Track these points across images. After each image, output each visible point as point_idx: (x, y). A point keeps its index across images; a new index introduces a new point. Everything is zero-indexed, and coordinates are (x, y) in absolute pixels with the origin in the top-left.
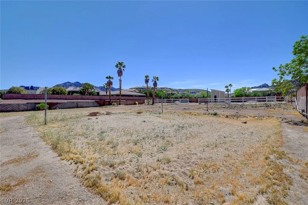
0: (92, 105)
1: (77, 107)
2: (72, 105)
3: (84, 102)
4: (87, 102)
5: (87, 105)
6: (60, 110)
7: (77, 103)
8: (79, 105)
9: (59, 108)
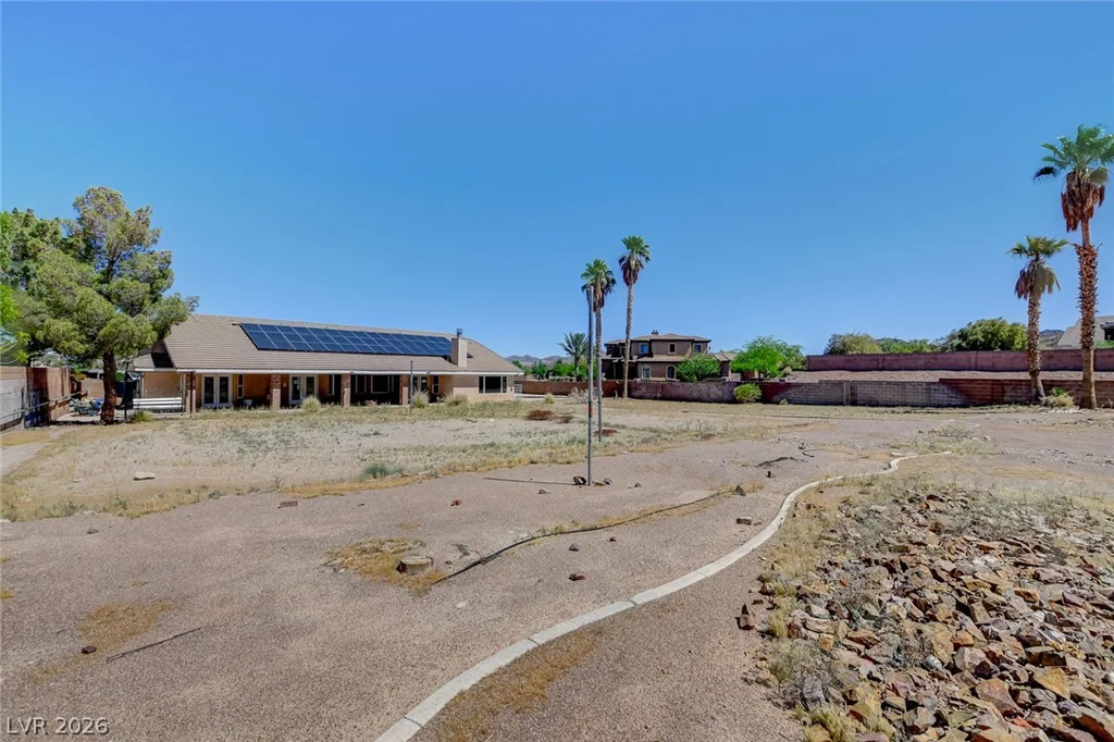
0: (921, 398)
1: (854, 403)
2: (835, 395)
3: (880, 383)
4: (897, 383)
5: (897, 398)
6: (791, 406)
7: (853, 385)
8: (861, 393)
9: (790, 402)
